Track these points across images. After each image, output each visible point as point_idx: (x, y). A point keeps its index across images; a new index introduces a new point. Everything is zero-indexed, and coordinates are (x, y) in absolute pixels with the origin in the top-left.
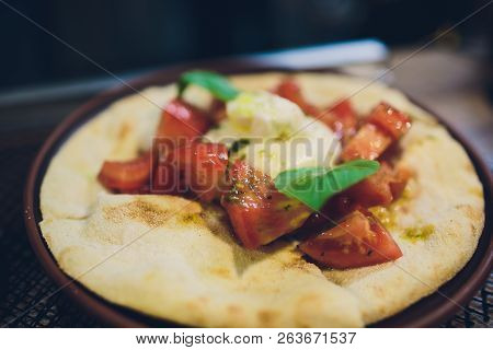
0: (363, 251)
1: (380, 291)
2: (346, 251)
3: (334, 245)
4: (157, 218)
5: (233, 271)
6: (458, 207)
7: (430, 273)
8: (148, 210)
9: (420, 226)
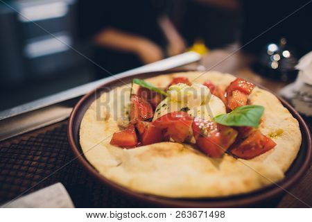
0: (261, 147)
1: (278, 161)
2: (253, 149)
3: (248, 147)
4: (167, 153)
5: (215, 169)
6: (286, 119)
7: (293, 148)
8: (160, 151)
9: (274, 131)
